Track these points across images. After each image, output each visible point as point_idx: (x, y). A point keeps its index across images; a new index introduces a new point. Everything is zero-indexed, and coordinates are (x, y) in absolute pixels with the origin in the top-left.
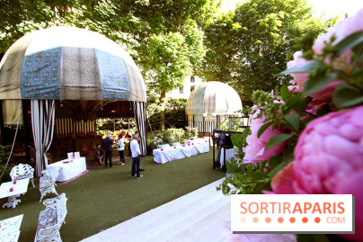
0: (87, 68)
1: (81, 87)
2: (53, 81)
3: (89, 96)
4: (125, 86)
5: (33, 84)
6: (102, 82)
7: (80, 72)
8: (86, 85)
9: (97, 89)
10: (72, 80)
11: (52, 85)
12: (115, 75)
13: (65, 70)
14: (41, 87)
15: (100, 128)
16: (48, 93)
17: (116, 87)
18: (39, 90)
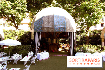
0: (51, 20)
1: (48, 27)
2: (41, 26)
3: (50, 30)
4: (64, 26)
5: (36, 27)
6: (55, 25)
7: (48, 22)
8: (50, 26)
9: (53, 28)
10: (46, 25)
11: (40, 27)
12: (60, 22)
13: (44, 22)
14: (38, 28)
15: (61, 42)
16: (39, 30)
17: (60, 27)
18: (37, 29)
